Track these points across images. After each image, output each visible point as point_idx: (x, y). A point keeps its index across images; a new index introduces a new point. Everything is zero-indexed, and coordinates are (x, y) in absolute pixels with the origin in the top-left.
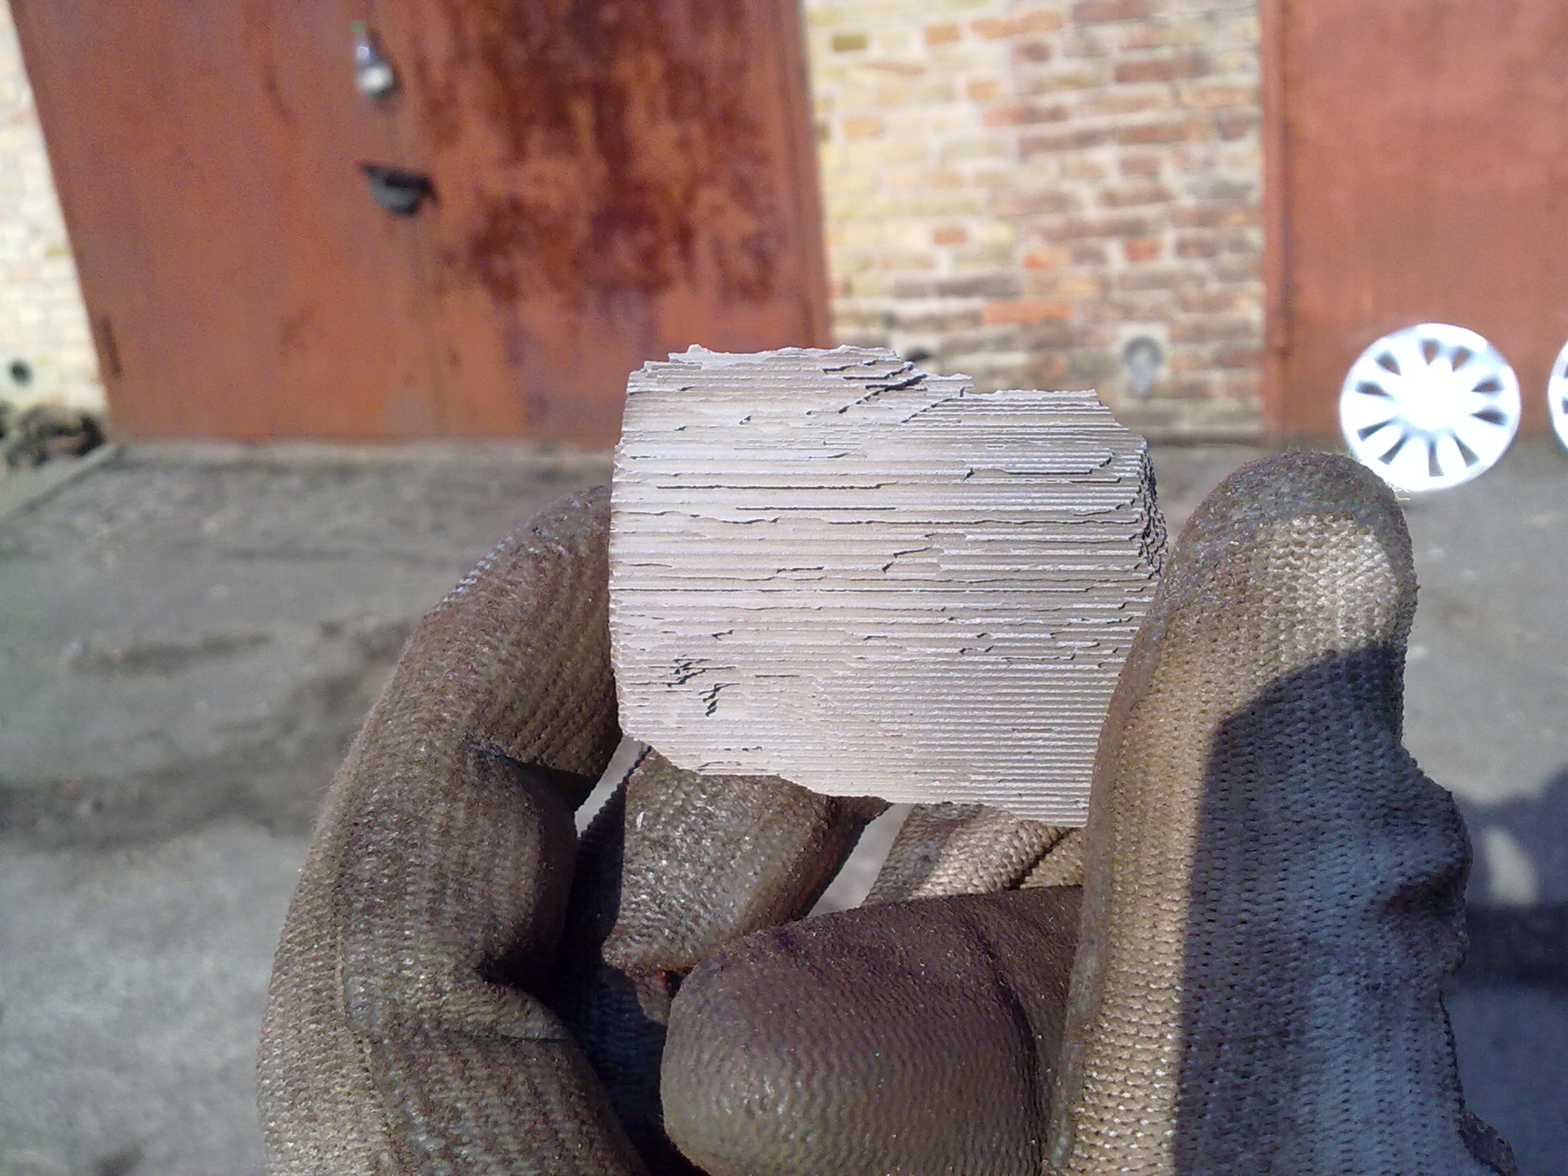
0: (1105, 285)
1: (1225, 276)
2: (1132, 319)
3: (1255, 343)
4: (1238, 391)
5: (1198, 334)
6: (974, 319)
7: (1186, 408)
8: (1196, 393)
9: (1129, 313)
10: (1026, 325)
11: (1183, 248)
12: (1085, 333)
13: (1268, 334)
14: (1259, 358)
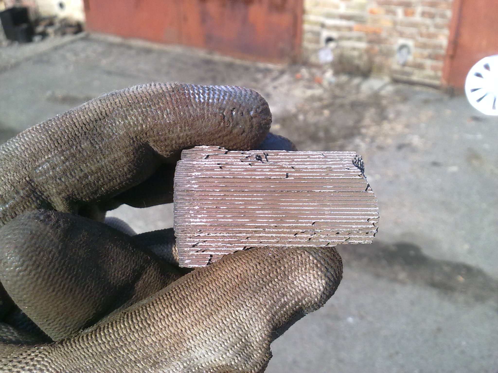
0: (395, 23)
1: (437, 26)
2: (402, 37)
3: (443, 52)
4: (434, 68)
5: (424, 46)
6: (350, 29)
7: (416, 72)
8: (420, 67)
9: (402, 35)
10: (367, 33)
11: (423, 14)
12: (386, 39)
13: (448, 50)
14: (444, 58)
